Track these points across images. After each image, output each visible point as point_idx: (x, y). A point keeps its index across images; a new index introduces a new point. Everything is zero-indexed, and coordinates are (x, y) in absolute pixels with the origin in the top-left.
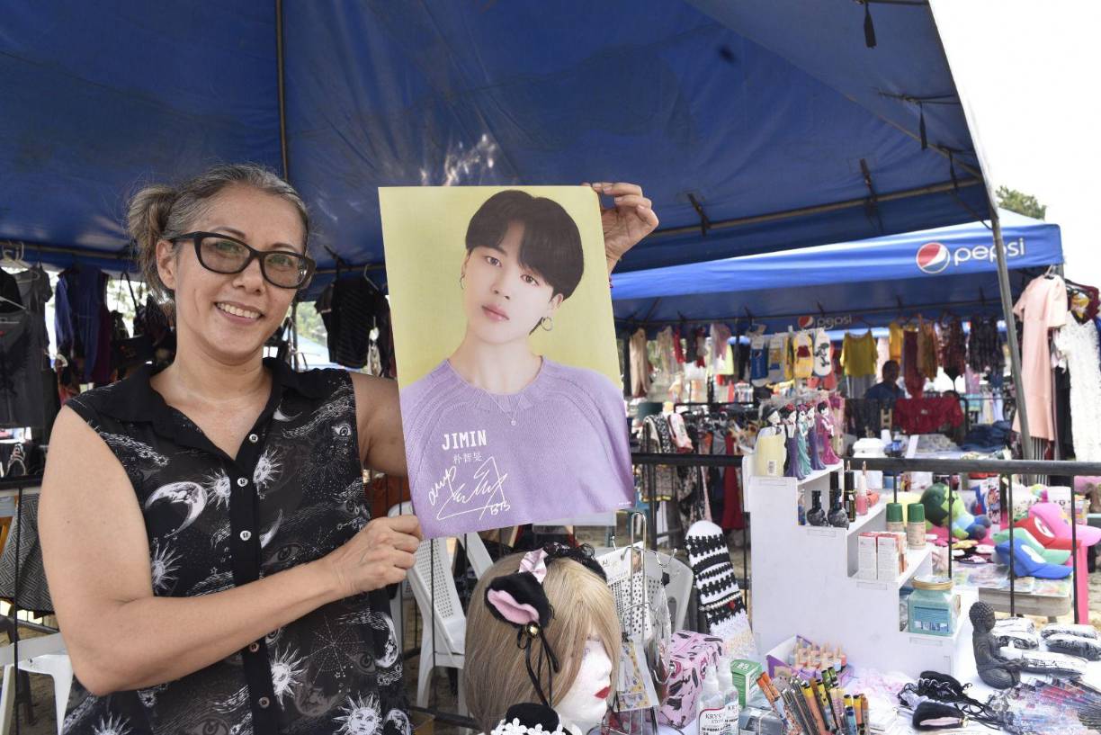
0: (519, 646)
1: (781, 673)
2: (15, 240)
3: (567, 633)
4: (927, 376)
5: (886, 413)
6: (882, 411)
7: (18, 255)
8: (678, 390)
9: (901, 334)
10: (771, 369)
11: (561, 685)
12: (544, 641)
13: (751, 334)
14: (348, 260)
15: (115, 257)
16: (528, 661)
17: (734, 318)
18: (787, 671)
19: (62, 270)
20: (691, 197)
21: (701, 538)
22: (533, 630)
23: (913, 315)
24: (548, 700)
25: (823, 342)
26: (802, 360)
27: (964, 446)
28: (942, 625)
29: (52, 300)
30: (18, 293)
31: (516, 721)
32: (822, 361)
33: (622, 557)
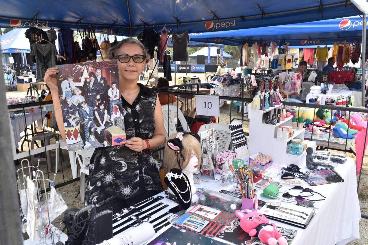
0: (175, 155)
1: (252, 162)
2: (45, 20)
3: (187, 152)
4: (345, 62)
5: (325, 76)
6: (324, 76)
7: (46, 25)
8: (259, 63)
9: (337, 47)
10: (278, 66)
11: (185, 165)
12: (181, 155)
13: (284, 46)
14: (148, 23)
15: (75, 24)
16: (177, 158)
17: (279, 40)
18: (254, 162)
19: (60, 29)
20: (259, 5)
21: (234, 126)
22: (178, 152)
23: (343, 40)
24: (181, 168)
25: (296, 58)
26: (289, 63)
27: (350, 89)
28: (297, 153)
29: (57, 39)
30: (47, 37)
31: (172, 172)
32: (295, 64)
33: (208, 132)
